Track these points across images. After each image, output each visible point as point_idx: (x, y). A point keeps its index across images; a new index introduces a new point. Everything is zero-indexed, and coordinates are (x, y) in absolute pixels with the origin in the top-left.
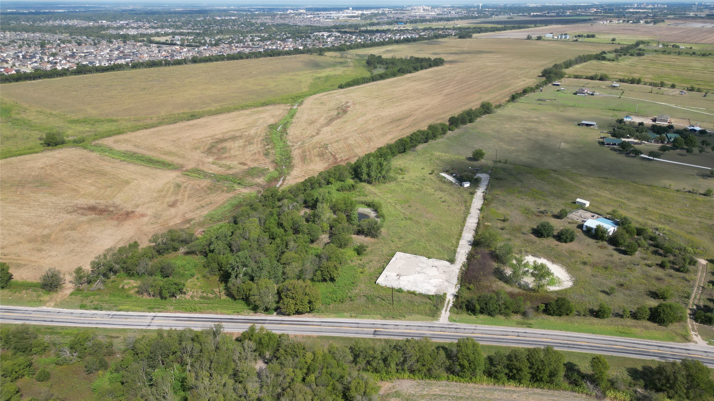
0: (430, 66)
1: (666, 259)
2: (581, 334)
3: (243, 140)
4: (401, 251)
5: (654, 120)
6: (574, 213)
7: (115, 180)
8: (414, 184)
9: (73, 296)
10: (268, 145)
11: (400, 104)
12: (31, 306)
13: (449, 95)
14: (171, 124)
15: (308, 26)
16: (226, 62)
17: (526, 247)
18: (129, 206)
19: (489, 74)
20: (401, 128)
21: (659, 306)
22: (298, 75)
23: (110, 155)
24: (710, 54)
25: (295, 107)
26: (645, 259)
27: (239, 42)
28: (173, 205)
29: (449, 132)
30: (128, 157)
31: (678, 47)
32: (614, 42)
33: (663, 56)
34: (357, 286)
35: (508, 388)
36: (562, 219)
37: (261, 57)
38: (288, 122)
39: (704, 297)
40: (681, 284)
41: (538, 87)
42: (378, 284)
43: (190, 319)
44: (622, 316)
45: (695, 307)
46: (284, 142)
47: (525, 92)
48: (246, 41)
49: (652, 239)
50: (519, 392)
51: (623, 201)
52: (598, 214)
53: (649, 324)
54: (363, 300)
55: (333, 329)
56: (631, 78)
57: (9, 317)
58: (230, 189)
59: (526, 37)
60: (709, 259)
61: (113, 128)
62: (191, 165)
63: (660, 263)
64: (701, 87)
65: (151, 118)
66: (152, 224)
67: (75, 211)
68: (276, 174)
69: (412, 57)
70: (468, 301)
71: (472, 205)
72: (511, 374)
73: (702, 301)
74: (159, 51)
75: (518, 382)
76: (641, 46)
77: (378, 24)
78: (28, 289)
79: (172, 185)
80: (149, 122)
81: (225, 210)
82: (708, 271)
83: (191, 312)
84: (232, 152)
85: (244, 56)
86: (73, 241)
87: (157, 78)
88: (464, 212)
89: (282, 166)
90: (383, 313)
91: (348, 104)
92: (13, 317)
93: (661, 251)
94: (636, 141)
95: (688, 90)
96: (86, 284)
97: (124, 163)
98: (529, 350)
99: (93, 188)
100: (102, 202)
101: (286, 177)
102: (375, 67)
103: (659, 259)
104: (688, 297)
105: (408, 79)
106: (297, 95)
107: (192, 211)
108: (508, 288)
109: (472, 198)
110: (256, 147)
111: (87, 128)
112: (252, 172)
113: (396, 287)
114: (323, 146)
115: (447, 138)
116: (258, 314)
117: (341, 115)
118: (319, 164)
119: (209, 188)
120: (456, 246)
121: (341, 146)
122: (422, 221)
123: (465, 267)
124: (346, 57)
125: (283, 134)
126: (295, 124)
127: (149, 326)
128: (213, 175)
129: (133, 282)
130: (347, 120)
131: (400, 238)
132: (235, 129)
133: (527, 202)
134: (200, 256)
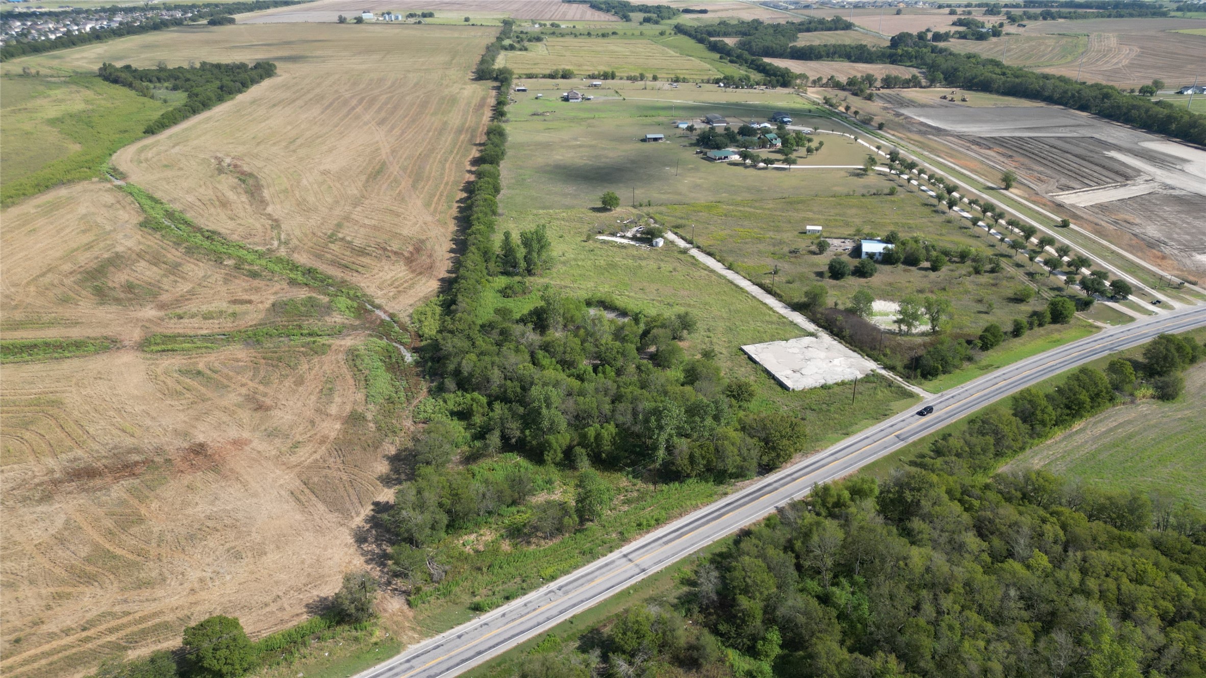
1: (969, 265)
4: (743, 345)
5: (708, 122)
9: (421, 606)
10: (221, 259)
18: (166, 439)
25: (120, 183)
26: (956, 271)
28: (260, 406)
31: (558, 26)
36: (822, 253)
38: (169, 212)
40: (1013, 283)
41: (502, 96)
42: (793, 390)
43: (679, 533)
47: (500, 103)
53: (1053, 326)
58: (316, 349)
59: (336, 19)
60: (992, 253)
63: (971, 270)
64: (684, 77)
66: (292, 448)
67: (50, 492)
68: (348, 301)
71: (709, 266)
72: (1073, 412)
76: (514, 27)
82: (1010, 264)
83: (659, 525)
89: (324, 287)
100: (78, 454)
101: (370, 301)
106: (79, 159)
109: (693, 258)
110: (203, 268)
113: (818, 385)
114: (332, 238)
115: (509, 188)
116: (740, 484)
117: (251, 181)
118: (386, 268)
119: (271, 359)
120: (784, 317)
121: (362, 231)
122: (692, 303)
123: (837, 335)
124: (38, 73)
125: (207, 234)
126: (194, 214)
127: (644, 570)
128: (223, 337)
129: (473, 537)
130: (283, 188)
131: (709, 330)
132: (75, 246)
133: (758, 246)
134: (501, 455)
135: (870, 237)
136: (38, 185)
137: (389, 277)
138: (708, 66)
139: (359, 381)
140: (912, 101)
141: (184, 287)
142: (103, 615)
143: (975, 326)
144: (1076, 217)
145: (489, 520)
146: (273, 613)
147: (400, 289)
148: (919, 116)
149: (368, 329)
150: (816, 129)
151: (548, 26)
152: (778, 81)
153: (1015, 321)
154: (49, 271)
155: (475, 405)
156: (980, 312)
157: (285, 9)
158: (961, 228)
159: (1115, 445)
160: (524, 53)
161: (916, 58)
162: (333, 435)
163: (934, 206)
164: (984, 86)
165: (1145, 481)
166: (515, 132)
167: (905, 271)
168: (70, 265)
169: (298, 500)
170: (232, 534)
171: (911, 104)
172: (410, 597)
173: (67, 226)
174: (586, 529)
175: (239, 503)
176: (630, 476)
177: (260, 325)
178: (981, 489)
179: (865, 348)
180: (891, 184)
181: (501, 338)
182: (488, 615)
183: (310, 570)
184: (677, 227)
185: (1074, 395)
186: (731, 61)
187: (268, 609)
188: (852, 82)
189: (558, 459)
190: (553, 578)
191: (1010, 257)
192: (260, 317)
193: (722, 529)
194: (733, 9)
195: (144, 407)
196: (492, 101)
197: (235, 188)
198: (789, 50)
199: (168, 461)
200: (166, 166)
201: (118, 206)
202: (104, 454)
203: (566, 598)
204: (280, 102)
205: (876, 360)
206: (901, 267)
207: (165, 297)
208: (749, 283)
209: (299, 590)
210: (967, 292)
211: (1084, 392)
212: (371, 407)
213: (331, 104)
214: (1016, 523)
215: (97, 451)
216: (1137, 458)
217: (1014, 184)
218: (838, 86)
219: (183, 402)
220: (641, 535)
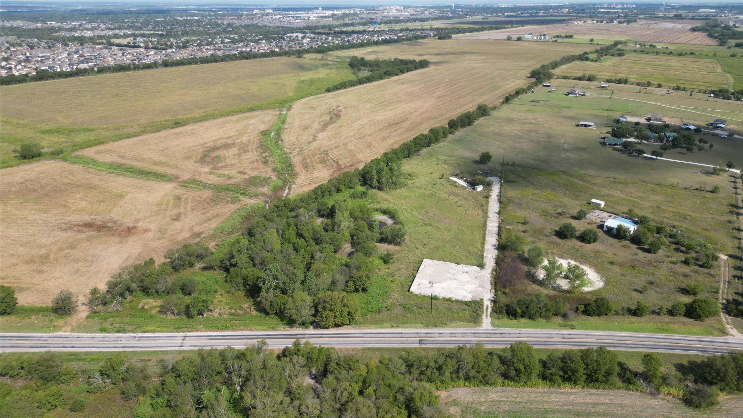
0: (416, 68)
1: (688, 256)
2: (624, 332)
3: (237, 148)
4: (428, 258)
5: (649, 120)
6: (591, 214)
7: (107, 194)
8: (425, 189)
9: (90, 319)
10: (265, 152)
11: (393, 107)
12: (45, 332)
13: (441, 97)
14: (155, 132)
15: (278, 27)
16: (200, 66)
17: (552, 249)
18: (129, 221)
19: (477, 76)
20: (399, 132)
21: (694, 302)
22: (280, 79)
23: (95, 167)
24: (686, 54)
25: (284, 112)
26: (668, 257)
27: (209, 44)
28: (177, 218)
29: (450, 135)
30: (116, 169)
31: (655, 47)
32: (593, 43)
33: (642, 56)
34: (390, 295)
35: (563, 391)
36: (580, 220)
37: (236, 60)
38: (280, 128)
39: (731, 291)
40: (707, 279)
41: (529, 88)
42: (412, 292)
43: (224, 338)
44: (658, 314)
45: (725, 301)
46: (281, 149)
47: (518, 93)
48: (216, 43)
49: (672, 236)
50: (575, 393)
51: (636, 200)
52: (615, 214)
53: (685, 320)
54: (400, 309)
55: (377, 340)
56: (618, 78)
57: (23, 345)
58: (234, 201)
59: (506, 38)
60: (729, 254)
61: (92, 138)
62: (186, 176)
63: (684, 260)
64: (686, 86)
65: (132, 127)
66: (159, 239)
67: (70, 228)
68: (280, 183)
69: (396, 59)
70: (507, 306)
71: (489, 209)
72: (566, 376)
73: (730, 295)
74: (123, 54)
75: (574, 384)
76: (619, 46)
77: (352, 25)
78: (37, 314)
79: (171, 197)
80: (130, 131)
81: (234, 222)
82: (730, 265)
83: (222, 330)
84: (227, 160)
85: (218, 60)
86: (76, 261)
87: (128, 83)
88: (483, 217)
89: (284, 174)
90: (424, 322)
91: (340, 108)
92: (28, 345)
93: (683, 249)
94: (636, 140)
95: (673, 89)
96: (101, 306)
97: (112, 175)
98: (582, 351)
99: (84, 204)
100: (98, 217)
101: (291, 185)
102: (359, 70)
103: (682, 257)
104: (717, 292)
105: (396, 81)
106: (284, 100)
107: (200, 224)
108: (544, 291)
109: (487, 202)
110: (252, 155)
111: (62, 139)
112: (253, 181)
113: (431, 295)
114: (323, 152)
117: (334, 120)
118: (323, 171)
119: (213, 200)
120: (483, 251)
125: (278, 140)
126: (288, 130)
128: (212, 186)
129: (152, 301)
130: (342, 125)
132: (226, 136)
134: (219, 272)
137: (317, 176)
139: (226, 219)
141: (234, 162)
147: (312, 183)
149: (270, 197)
151: (647, 46)
154: (201, 145)
162: (180, 239)
168: (212, 144)
170: (87, 265)
172: (93, 314)
173: (236, 128)
175: (108, 254)
177: (232, 184)
190: (146, 332)
192: (238, 181)
195: (143, 207)
199: (117, 230)
200: (312, 107)
201: (267, 122)
202: (105, 220)
203: (135, 342)
204: (409, 81)
205: (496, 294)
207: (220, 164)
210: (652, 274)
212: (211, 232)
213: (432, 85)
215: (104, 218)
219: (157, 209)
220: (207, 331)
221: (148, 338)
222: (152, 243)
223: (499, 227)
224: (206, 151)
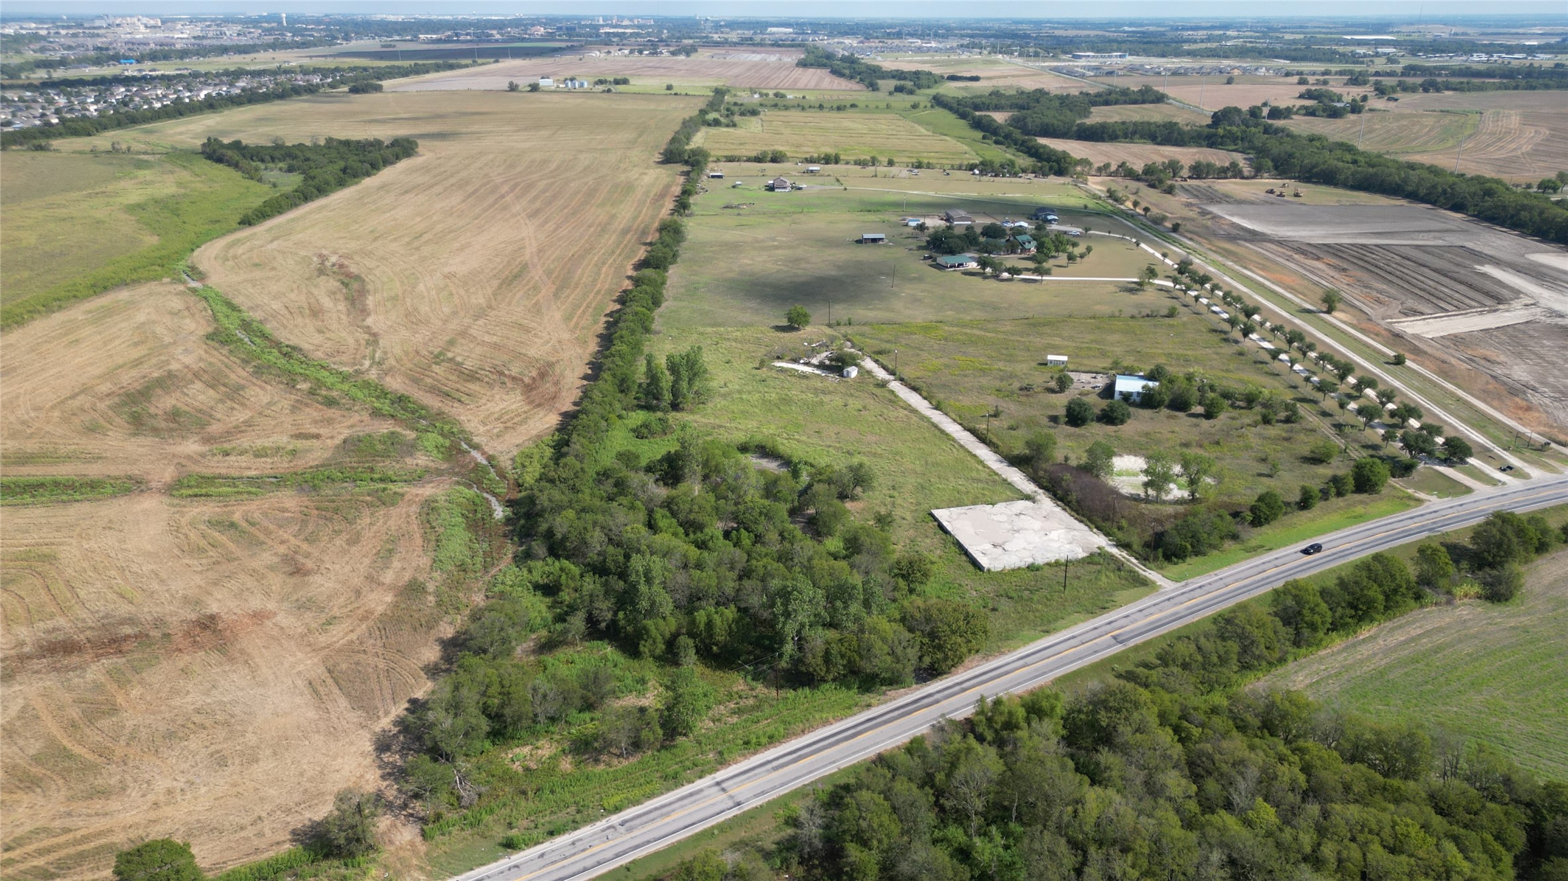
1: (1257, 412)
3: (199, 384)
4: (936, 508)
5: (948, 220)
8: (759, 393)
9: (439, 838)
10: (294, 381)
13: (534, 214)
18: (170, 608)
22: (63, 206)
25: (197, 284)
26: (1238, 419)
28: (298, 569)
31: (783, 96)
33: (784, 113)
36: (1063, 392)
38: (245, 322)
40: (1313, 437)
41: (691, 183)
42: (989, 570)
43: (797, 755)
44: (1325, 498)
46: (324, 368)
47: (686, 193)
53: (1358, 497)
54: (1007, 602)
59: (506, 86)
63: (1259, 418)
66: (325, 624)
67: (13, 670)
68: (435, 440)
69: (330, 140)
71: (911, 404)
76: (726, 98)
79: (201, 527)
81: (459, 541)
82: (1311, 412)
84: (219, 416)
86: (170, 735)
88: (920, 419)
91: (333, 260)
100: (60, 623)
101: (468, 439)
102: (257, 169)
103: (1253, 415)
106: (154, 254)
107: (380, 567)
109: (893, 394)
110: (269, 394)
113: (1023, 565)
114: (438, 358)
115: (675, 299)
116: (892, 693)
117: (355, 285)
118: (497, 397)
119: (326, 509)
120: (996, 474)
121: (479, 350)
122: (879, 451)
123: (1061, 500)
124: (129, 149)
125: (285, 350)
126: (275, 324)
127: (739, 804)
128: (273, 480)
129: (526, 750)
130: (393, 294)
131: (894, 488)
132: (121, 361)
133: (980, 379)
134: (587, 644)
135: (1129, 372)
136: (93, 286)
137: (497, 409)
138: (966, 148)
139: (429, 541)
140: (1227, 196)
141: (241, 416)
142: (36, 832)
143: (1246, 493)
144: (1417, 352)
145: (552, 729)
146: (248, 839)
147: (509, 424)
148: (1232, 215)
149: (457, 474)
150: (1087, 230)
151: (771, 96)
152: (1051, 168)
153: (1303, 488)
154: (82, 392)
155: (564, 577)
156: (1260, 475)
157: (449, 73)
158: (1255, 362)
159: (1414, 661)
160: (731, 130)
161: (1242, 139)
162: (380, 609)
163: (1225, 333)
164: (1327, 178)
165: (1448, 711)
166: (695, 228)
167: (1169, 417)
168: (109, 385)
169: (316, 692)
170: (221, 733)
171: (1226, 199)
172: (428, 826)
173: (118, 337)
174: (675, 746)
175: (240, 694)
176: (749, 677)
177: (322, 466)
178: (1206, 712)
179: (1095, 518)
180: (1170, 303)
181: (615, 490)
182: (522, 854)
183: (308, 785)
184: (880, 353)
185: (1362, 590)
186: (997, 142)
187: (243, 834)
188: (1149, 170)
189: (658, 652)
190: (617, 809)
191: (1315, 402)
192: (325, 456)
193: (854, 753)
194: (1013, 76)
195: (154, 567)
196: (677, 190)
197: (334, 293)
198: (1075, 128)
199: (167, 636)
200: (256, 265)
201: (186, 313)
202: (91, 624)
203: (629, 836)
204: (414, 188)
205: (1107, 534)
206: (1165, 411)
207: (215, 428)
208: (959, 428)
209: (288, 811)
210: (1248, 448)
211: (1375, 586)
212: (436, 575)
213: (477, 190)
214: (1242, 762)
215: (84, 620)
216: (1442, 680)
217: (1339, 305)
218: (1130, 174)
219: (204, 561)
220: (745, 757)
221: (644, 819)
222: (323, 639)
223: (973, 432)
224: (119, 406)
